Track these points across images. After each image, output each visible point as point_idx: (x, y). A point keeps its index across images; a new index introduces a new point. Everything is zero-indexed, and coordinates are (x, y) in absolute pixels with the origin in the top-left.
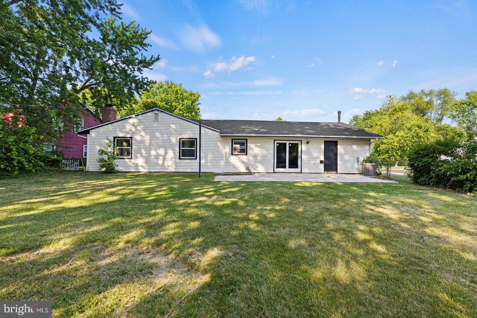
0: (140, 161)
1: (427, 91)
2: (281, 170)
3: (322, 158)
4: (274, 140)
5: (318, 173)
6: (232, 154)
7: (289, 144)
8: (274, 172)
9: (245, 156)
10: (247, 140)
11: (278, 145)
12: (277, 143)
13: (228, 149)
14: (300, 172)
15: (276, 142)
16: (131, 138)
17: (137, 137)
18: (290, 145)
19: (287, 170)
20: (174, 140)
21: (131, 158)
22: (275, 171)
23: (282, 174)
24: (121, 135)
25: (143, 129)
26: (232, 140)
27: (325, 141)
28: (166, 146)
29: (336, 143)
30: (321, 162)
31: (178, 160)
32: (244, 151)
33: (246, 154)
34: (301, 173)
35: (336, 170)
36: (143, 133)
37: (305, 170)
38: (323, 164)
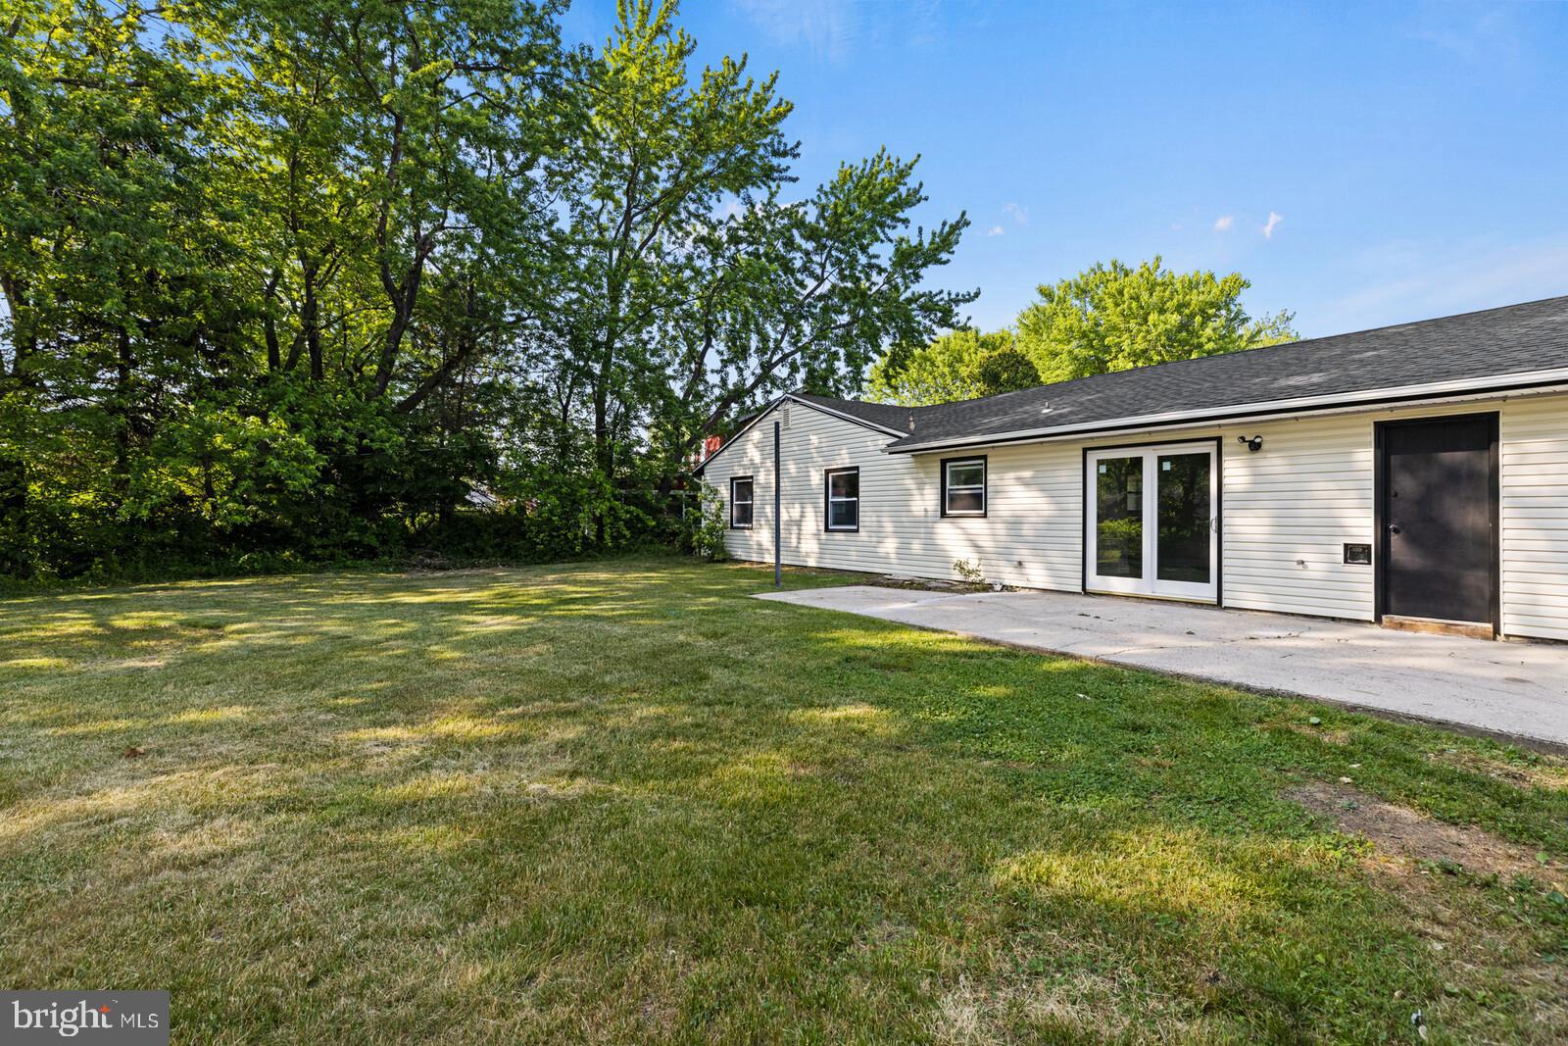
0: (764, 535)
2: (1121, 584)
3: (1364, 529)
4: (1085, 451)
5: (1333, 619)
6: (943, 515)
7: (1161, 460)
8: (1086, 592)
9: (981, 522)
10: (986, 461)
11: (1103, 469)
12: (1100, 462)
13: (933, 497)
14: (1215, 600)
15: (1093, 456)
16: (752, 478)
17: (760, 476)
18: (1167, 466)
19: (1149, 583)
20: (816, 476)
21: (753, 528)
22: (1088, 588)
23: (1123, 602)
24: (741, 474)
26: (945, 463)
30: (1353, 553)
31: (824, 536)
32: (978, 502)
33: (986, 515)
34: (1214, 605)
35: (1488, 612)
36: (769, 463)
37: (1241, 595)
38: (1371, 569)
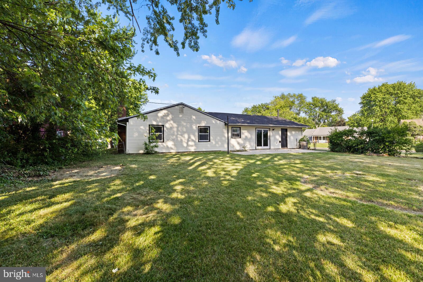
0: (170, 144)
1: (292, 94)
2: (260, 147)
3: (280, 140)
5: (278, 149)
6: (232, 138)
7: (263, 130)
9: (240, 139)
10: (240, 128)
11: (257, 131)
13: (230, 134)
15: (257, 129)
16: (163, 126)
17: (167, 125)
18: (264, 132)
19: (263, 147)
20: (195, 127)
21: (163, 142)
22: (256, 148)
23: (260, 150)
24: (155, 123)
25: (172, 119)
26: (232, 127)
27: (282, 129)
28: (189, 132)
29: (286, 130)
30: (280, 142)
31: (197, 142)
32: (239, 135)
33: (240, 138)
34: (270, 149)
35: (287, 146)
36: (172, 122)
37: (272, 147)
